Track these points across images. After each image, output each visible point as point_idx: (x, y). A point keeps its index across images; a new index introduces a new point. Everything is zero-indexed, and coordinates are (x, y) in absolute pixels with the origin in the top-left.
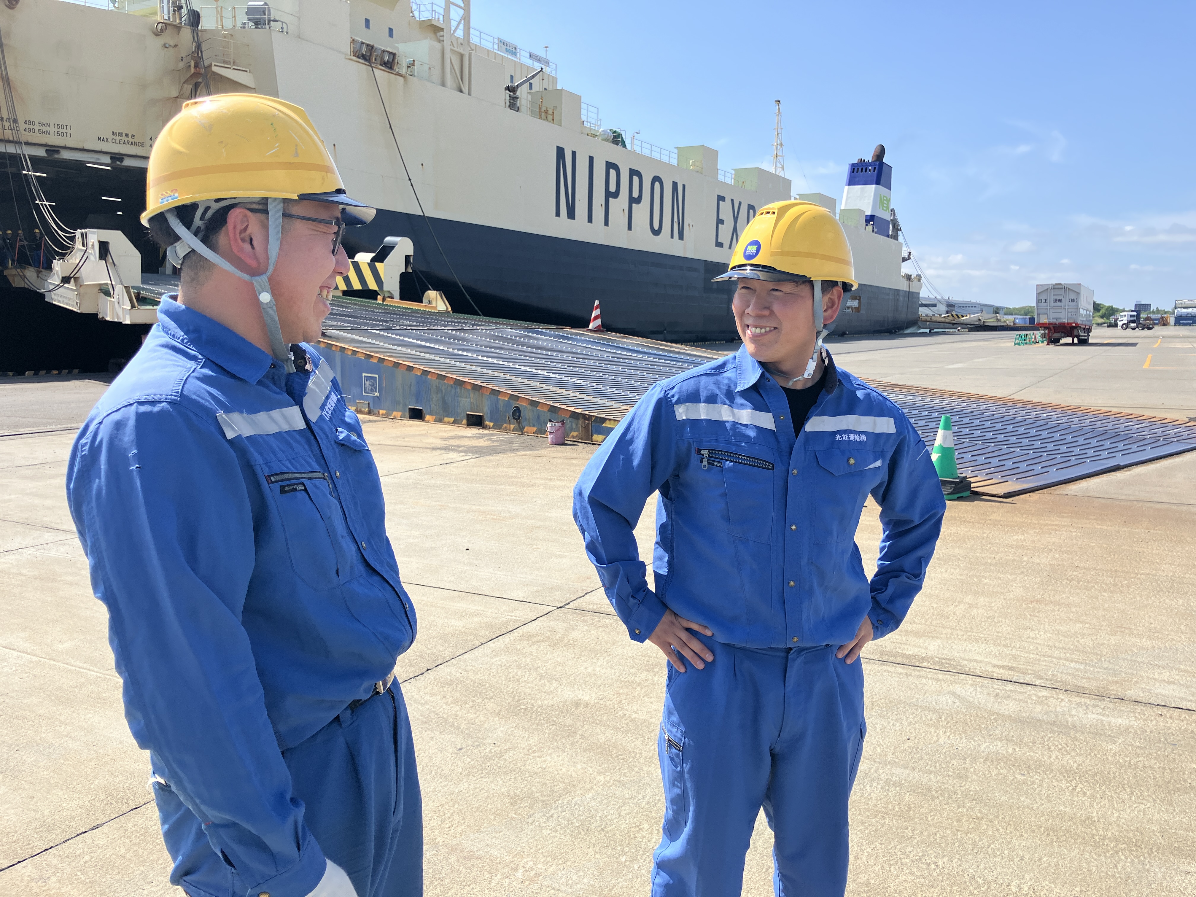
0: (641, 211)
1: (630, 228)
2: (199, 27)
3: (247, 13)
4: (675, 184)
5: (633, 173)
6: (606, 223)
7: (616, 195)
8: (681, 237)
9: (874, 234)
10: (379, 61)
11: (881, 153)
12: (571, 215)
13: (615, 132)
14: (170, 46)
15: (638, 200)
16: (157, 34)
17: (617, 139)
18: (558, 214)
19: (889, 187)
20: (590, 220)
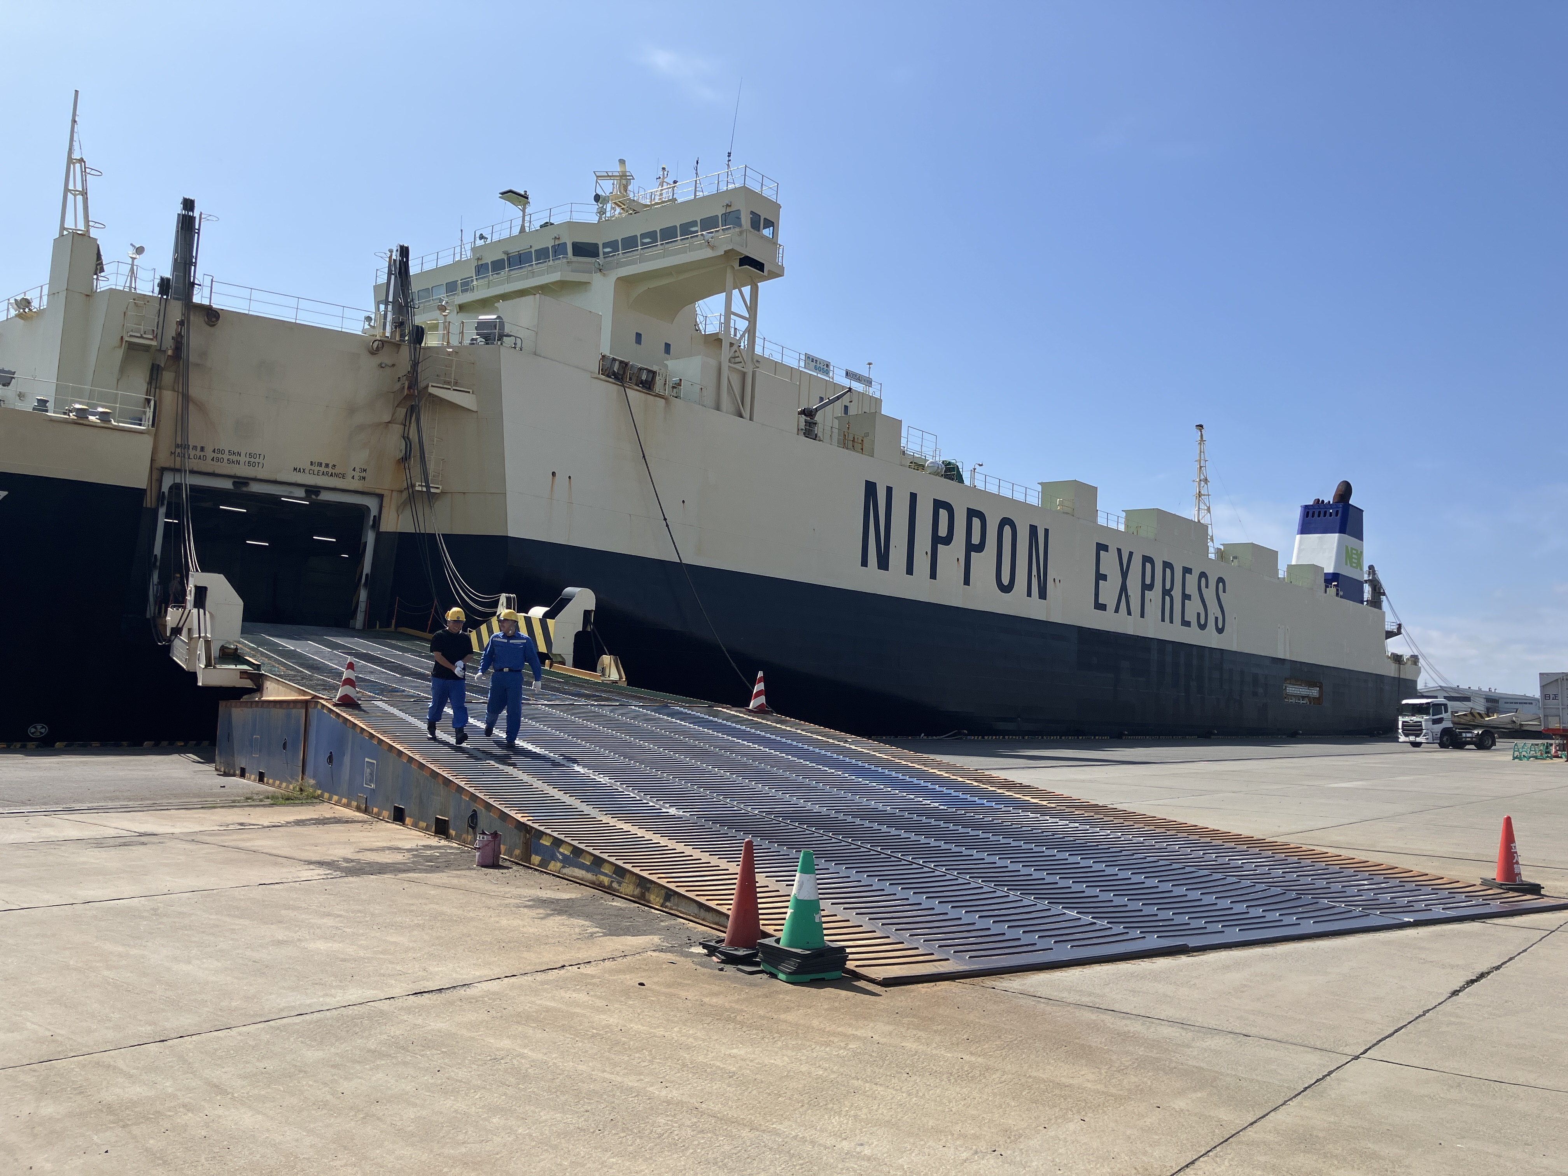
0: (983, 563)
1: (967, 582)
2: (423, 345)
3: (476, 328)
4: (1033, 529)
5: (972, 513)
6: (933, 576)
7: (947, 540)
8: (1043, 595)
9: (1338, 598)
10: (634, 381)
11: (1345, 491)
12: (883, 563)
13: (950, 463)
14: (386, 365)
15: (980, 548)
16: (373, 352)
17: (951, 472)
18: (864, 563)
19: (1360, 537)
20: (910, 571)
